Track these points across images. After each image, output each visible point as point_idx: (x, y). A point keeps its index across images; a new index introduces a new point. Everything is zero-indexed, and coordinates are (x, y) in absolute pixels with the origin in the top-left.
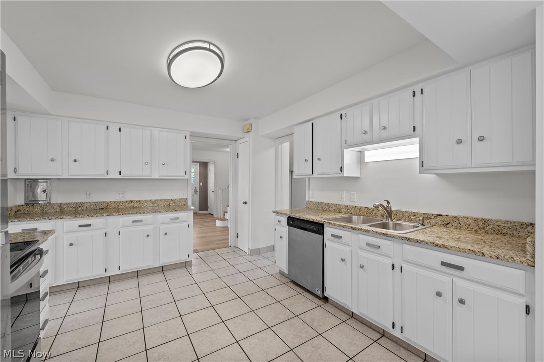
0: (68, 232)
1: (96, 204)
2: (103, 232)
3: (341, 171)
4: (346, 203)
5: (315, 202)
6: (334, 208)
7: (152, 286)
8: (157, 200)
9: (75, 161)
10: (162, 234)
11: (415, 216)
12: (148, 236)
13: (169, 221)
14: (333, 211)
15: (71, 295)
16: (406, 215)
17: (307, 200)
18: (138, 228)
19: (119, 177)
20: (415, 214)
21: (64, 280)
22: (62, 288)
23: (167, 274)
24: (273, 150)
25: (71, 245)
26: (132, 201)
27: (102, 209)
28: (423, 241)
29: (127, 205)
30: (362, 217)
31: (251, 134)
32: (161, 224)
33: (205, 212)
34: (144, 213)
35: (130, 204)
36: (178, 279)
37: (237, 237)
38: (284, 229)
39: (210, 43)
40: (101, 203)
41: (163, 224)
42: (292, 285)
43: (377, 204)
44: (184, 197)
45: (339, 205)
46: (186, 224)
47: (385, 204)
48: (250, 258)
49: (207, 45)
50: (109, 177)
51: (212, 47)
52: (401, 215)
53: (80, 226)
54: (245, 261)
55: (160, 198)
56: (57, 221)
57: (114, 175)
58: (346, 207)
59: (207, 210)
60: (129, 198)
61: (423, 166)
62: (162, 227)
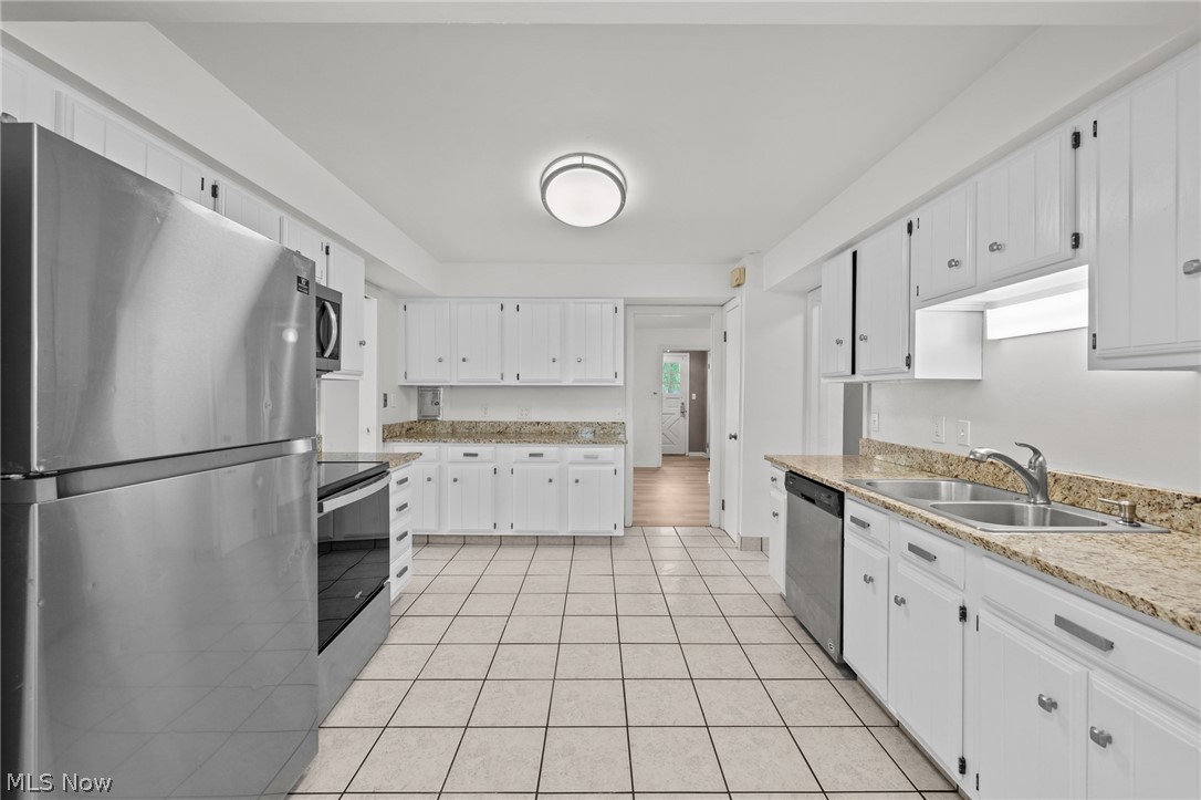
0: (452, 462)
1: (493, 424)
2: (492, 467)
3: (909, 365)
4: (946, 450)
5: (880, 443)
6: (920, 460)
7: (551, 564)
8: (575, 423)
9: (464, 360)
10: (572, 481)
11: (1124, 496)
12: (550, 481)
13: (583, 459)
14: (917, 466)
15: (454, 550)
16: (1097, 491)
17: (865, 436)
18: (536, 465)
19: (517, 383)
20: (1125, 491)
21: (449, 528)
22: (448, 540)
23: (578, 550)
24: (799, 320)
25: (455, 480)
26: (538, 423)
27: (499, 433)
28: (1016, 553)
29: (532, 428)
30: (969, 486)
31: (743, 289)
32: (570, 463)
33: (701, 454)
34: (545, 442)
35: (536, 427)
36: (592, 563)
37: (723, 508)
38: (781, 496)
39: (583, 155)
40: (499, 423)
41: (572, 463)
42: (792, 625)
43: (983, 451)
44: (619, 419)
45: (930, 453)
46: (612, 468)
47: (1023, 458)
48: (735, 554)
49: (578, 160)
50: (506, 382)
51: (588, 161)
52: (1079, 490)
53: (465, 455)
54: (724, 556)
55: (579, 421)
56: (442, 444)
57: (510, 381)
58: (946, 458)
59: (705, 451)
60: (535, 419)
61: (1094, 347)
62: (572, 468)
